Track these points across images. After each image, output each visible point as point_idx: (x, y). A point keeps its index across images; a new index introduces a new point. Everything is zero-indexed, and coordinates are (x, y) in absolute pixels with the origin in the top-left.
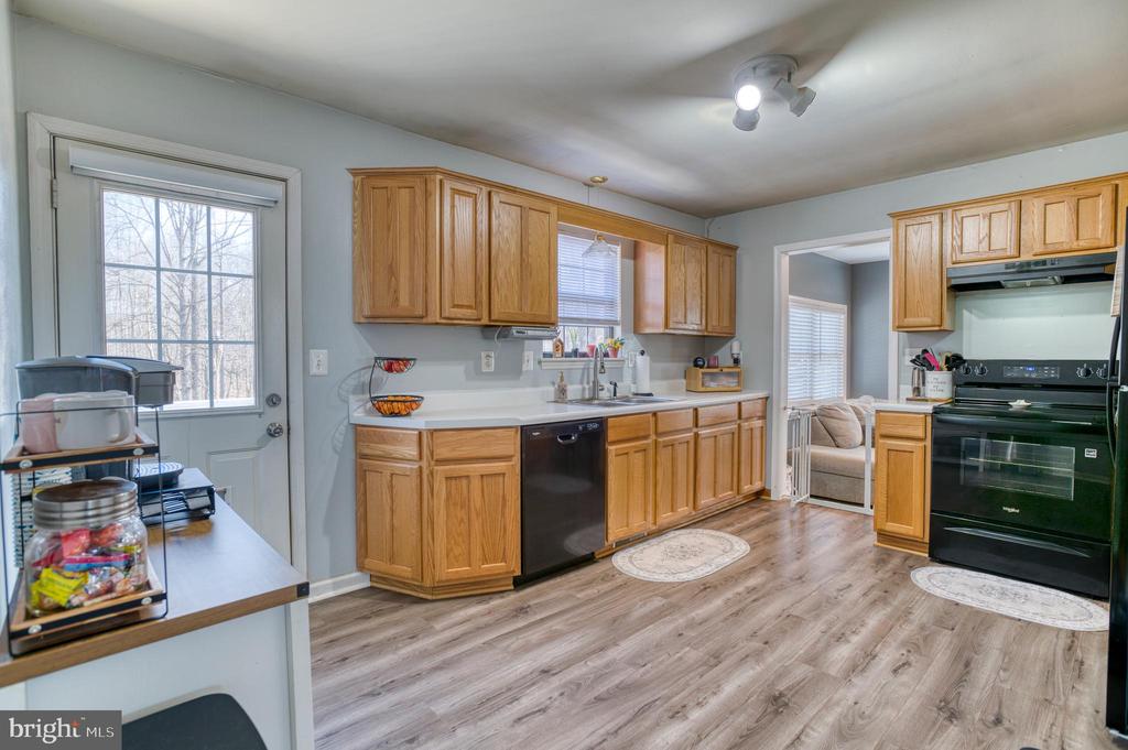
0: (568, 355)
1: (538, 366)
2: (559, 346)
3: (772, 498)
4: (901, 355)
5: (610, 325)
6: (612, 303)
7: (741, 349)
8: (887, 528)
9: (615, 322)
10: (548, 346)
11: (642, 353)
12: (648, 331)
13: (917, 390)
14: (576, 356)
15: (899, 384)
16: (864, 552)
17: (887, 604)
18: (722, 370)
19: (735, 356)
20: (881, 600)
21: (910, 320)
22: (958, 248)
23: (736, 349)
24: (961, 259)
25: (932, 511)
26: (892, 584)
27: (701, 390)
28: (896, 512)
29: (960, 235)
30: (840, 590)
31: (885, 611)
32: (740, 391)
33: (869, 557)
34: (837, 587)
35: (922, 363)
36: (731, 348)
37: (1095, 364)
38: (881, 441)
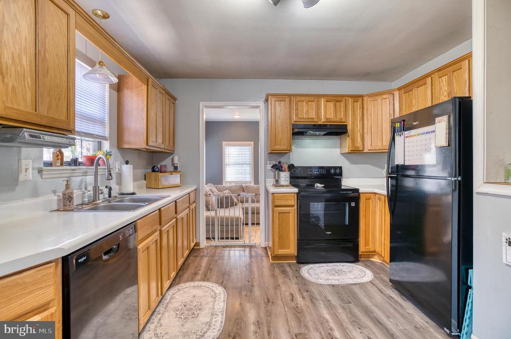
0: (69, 164)
1: (39, 176)
2: (59, 156)
3: (201, 247)
4: (266, 164)
5: (99, 140)
6: (102, 122)
7: (179, 161)
8: (279, 253)
9: (104, 138)
10: (48, 154)
11: (127, 163)
12: (126, 146)
13: (277, 181)
14: (76, 165)
15: (265, 179)
16: (272, 268)
17: (316, 299)
18: (172, 174)
19: (176, 165)
20: (312, 299)
21: (277, 147)
22: (297, 115)
23: (176, 161)
24: (297, 120)
25: (298, 240)
26: (304, 284)
27: (160, 187)
28: (283, 244)
29: (297, 109)
30: (292, 300)
31: (322, 306)
32: (180, 186)
33: (277, 271)
34: (289, 298)
35: (278, 168)
36: (173, 160)
37: (335, 168)
38: (275, 209)
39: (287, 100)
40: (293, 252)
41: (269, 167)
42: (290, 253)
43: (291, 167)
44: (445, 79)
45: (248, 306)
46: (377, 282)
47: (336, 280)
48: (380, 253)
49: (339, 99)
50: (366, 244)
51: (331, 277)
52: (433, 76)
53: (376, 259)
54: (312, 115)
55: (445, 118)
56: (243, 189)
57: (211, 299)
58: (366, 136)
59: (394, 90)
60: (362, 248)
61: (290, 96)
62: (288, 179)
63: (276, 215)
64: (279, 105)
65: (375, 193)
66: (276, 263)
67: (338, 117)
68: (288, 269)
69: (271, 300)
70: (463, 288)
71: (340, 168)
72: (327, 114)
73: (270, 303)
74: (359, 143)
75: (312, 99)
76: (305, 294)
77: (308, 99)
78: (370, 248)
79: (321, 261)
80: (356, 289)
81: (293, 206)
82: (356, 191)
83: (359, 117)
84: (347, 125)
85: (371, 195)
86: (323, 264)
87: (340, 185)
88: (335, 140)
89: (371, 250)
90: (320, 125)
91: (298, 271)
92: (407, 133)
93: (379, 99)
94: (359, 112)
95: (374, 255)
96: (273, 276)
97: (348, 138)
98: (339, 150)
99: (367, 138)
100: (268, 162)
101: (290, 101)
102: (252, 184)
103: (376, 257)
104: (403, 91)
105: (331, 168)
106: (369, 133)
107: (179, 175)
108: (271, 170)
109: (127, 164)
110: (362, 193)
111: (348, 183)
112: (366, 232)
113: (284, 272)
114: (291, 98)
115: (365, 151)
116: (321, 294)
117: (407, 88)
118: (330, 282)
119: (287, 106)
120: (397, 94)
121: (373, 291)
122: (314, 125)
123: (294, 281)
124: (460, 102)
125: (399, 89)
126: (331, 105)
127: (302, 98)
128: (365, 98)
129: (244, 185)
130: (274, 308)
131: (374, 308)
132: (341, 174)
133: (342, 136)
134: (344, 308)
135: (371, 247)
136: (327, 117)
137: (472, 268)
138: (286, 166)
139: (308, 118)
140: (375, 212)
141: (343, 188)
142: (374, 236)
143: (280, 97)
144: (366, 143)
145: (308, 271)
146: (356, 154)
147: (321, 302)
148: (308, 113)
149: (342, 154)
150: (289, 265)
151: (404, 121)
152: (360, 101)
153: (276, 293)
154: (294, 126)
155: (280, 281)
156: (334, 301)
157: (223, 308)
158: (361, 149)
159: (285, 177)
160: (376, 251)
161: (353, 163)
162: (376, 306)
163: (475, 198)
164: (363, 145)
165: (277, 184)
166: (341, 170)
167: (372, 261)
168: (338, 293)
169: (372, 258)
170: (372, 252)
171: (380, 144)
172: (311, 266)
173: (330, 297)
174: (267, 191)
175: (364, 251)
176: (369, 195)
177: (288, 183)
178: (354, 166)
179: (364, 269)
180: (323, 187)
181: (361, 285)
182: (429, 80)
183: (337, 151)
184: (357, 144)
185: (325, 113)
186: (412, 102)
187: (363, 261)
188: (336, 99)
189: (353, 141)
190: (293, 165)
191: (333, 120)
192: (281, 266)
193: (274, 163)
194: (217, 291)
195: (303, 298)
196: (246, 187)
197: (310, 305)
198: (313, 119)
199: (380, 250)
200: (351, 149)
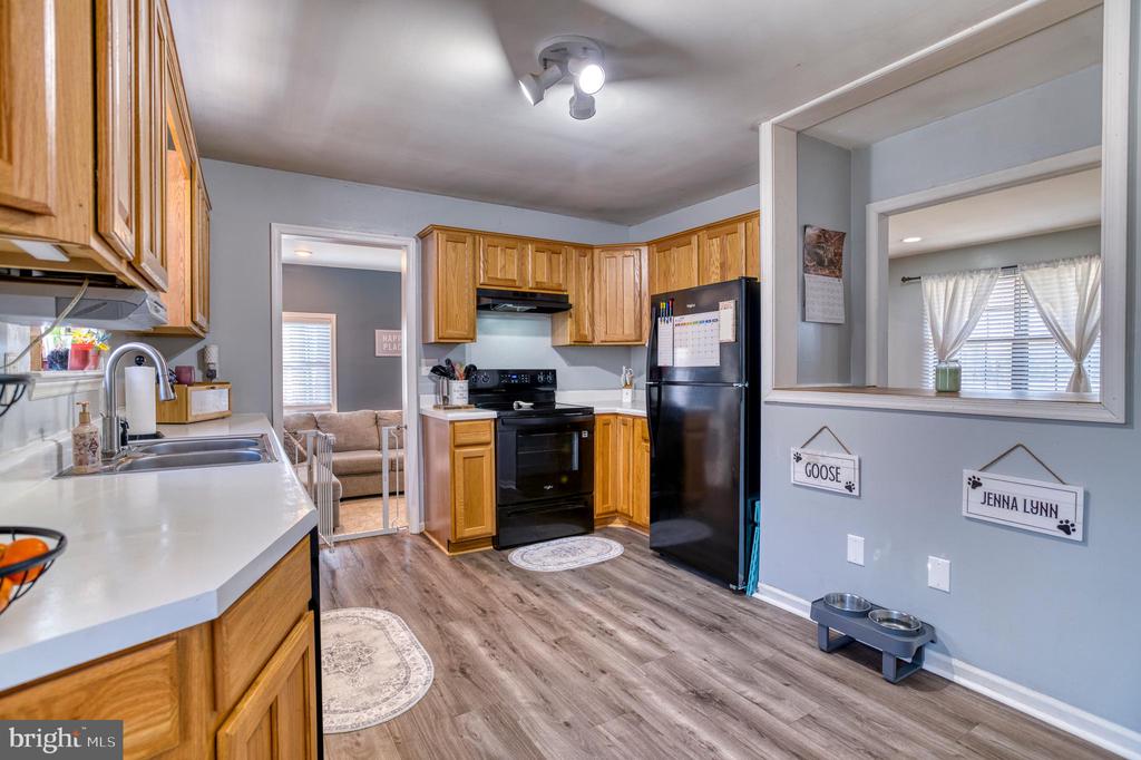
4: (419, 365)
8: (466, 535)
11: (141, 362)
13: (445, 399)
14: (63, 367)
15: (418, 395)
16: (457, 565)
17: (558, 593)
18: (213, 388)
19: (212, 367)
20: (551, 593)
21: (451, 332)
22: (486, 272)
23: (213, 357)
24: (486, 282)
25: (498, 506)
26: (527, 578)
27: (190, 420)
28: (472, 517)
29: (487, 261)
30: (522, 601)
31: (571, 598)
32: (228, 416)
33: (469, 568)
34: (515, 600)
35: (444, 372)
36: (202, 354)
37: (546, 372)
38: (457, 451)
39: (469, 240)
40: (490, 531)
41: (426, 371)
42: (484, 532)
43: (471, 371)
44: (716, 241)
45: (454, 626)
46: (631, 554)
47: (572, 562)
48: (626, 512)
49: (556, 248)
50: (605, 500)
51: (563, 560)
52: (700, 234)
53: (618, 524)
54: (513, 274)
55: (731, 303)
56: (315, 423)
57: (376, 633)
58: (597, 316)
59: (641, 244)
60: (598, 509)
61: (474, 233)
62: (466, 394)
63: (459, 462)
64: (455, 249)
65: (617, 414)
66: (459, 555)
67: (555, 281)
68: (486, 561)
69: (487, 610)
70: (750, 528)
71: (554, 372)
72: (535, 273)
73: (489, 614)
74: (587, 331)
75: (512, 243)
76: (537, 590)
77: (505, 242)
78: (608, 508)
79: (536, 539)
80: (609, 569)
81: (488, 444)
82: (588, 411)
83: (586, 283)
84: (567, 296)
85: (611, 417)
86: (541, 544)
87: (553, 403)
88: (543, 321)
89: (611, 509)
90: (524, 294)
91: (504, 561)
92: (677, 318)
93: (619, 255)
94: (586, 274)
95: (615, 518)
96: (465, 575)
97: (569, 320)
98: (549, 339)
99: (599, 320)
100: (423, 360)
101: (474, 244)
102: (334, 411)
103: (617, 520)
104: (655, 249)
105: (538, 372)
106: (603, 312)
107: (227, 390)
108: (430, 377)
109: (140, 364)
110: (598, 415)
111: (566, 398)
112: (605, 482)
113: (482, 567)
114: (474, 239)
115: (596, 343)
116: (560, 584)
117: (662, 245)
118: (565, 567)
119: (469, 253)
120: (645, 250)
121: (631, 565)
122: (516, 293)
123: (508, 576)
124: (747, 284)
125: (649, 244)
126: (543, 257)
127: (496, 241)
128: (596, 252)
129: (316, 414)
130: (499, 618)
131: (642, 586)
132: (554, 384)
133: (556, 315)
134: (602, 594)
135: (611, 505)
136: (538, 280)
137: (759, 500)
138: (460, 370)
139: (506, 280)
140: (616, 446)
141: (557, 407)
142: (615, 485)
143: (456, 235)
144: (596, 328)
145: (522, 557)
146: (582, 348)
147: (567, 595)
148: (506, 270)
149: (556, 348)
150: (485, 554)
151: (673, 300)
152: (589, 256)
153: (488, 598)
154: (481, 293)
155: (485, 579)
156: (586, 589)
157: (411, 638)
158: (590, 339)
159: (459, 390)
160: (619, 509)
161: (572, 362)
162: (644, 583)
163: (764, 408)
164: (593, 331)
165: (446, 403)
166: (555, 377)
167: (611, 528)
168: (584, 578)
169: (611, 522)
170: (612, 512)
171: (619, 331)
172: (522, 549)
173: (576, 586)
174: (423, 420)
175: (601, 512)
176: (607, 417)
177: (465, 402)
178: (572, 368)
179: (606, 540)
180: (532, 407)
181: (612, 562)
182: (694, 239)
183: (547, 341)
184: (584, 329)
185: (534, 272)
186: (668, 267)
187: (599, 530)
188: (551, 247)
189: (578, 323)
190: (475, 367)
191: (544, 286)
192: (470, 559)
193: (435, 363)
194: (379, 619)
195: (538, 595)
196: (324, 417)
197: (554, 602)
198: (515, 281)
199: (625, 507)
200: (574, 339)
